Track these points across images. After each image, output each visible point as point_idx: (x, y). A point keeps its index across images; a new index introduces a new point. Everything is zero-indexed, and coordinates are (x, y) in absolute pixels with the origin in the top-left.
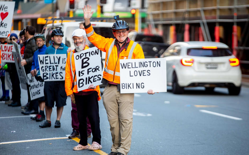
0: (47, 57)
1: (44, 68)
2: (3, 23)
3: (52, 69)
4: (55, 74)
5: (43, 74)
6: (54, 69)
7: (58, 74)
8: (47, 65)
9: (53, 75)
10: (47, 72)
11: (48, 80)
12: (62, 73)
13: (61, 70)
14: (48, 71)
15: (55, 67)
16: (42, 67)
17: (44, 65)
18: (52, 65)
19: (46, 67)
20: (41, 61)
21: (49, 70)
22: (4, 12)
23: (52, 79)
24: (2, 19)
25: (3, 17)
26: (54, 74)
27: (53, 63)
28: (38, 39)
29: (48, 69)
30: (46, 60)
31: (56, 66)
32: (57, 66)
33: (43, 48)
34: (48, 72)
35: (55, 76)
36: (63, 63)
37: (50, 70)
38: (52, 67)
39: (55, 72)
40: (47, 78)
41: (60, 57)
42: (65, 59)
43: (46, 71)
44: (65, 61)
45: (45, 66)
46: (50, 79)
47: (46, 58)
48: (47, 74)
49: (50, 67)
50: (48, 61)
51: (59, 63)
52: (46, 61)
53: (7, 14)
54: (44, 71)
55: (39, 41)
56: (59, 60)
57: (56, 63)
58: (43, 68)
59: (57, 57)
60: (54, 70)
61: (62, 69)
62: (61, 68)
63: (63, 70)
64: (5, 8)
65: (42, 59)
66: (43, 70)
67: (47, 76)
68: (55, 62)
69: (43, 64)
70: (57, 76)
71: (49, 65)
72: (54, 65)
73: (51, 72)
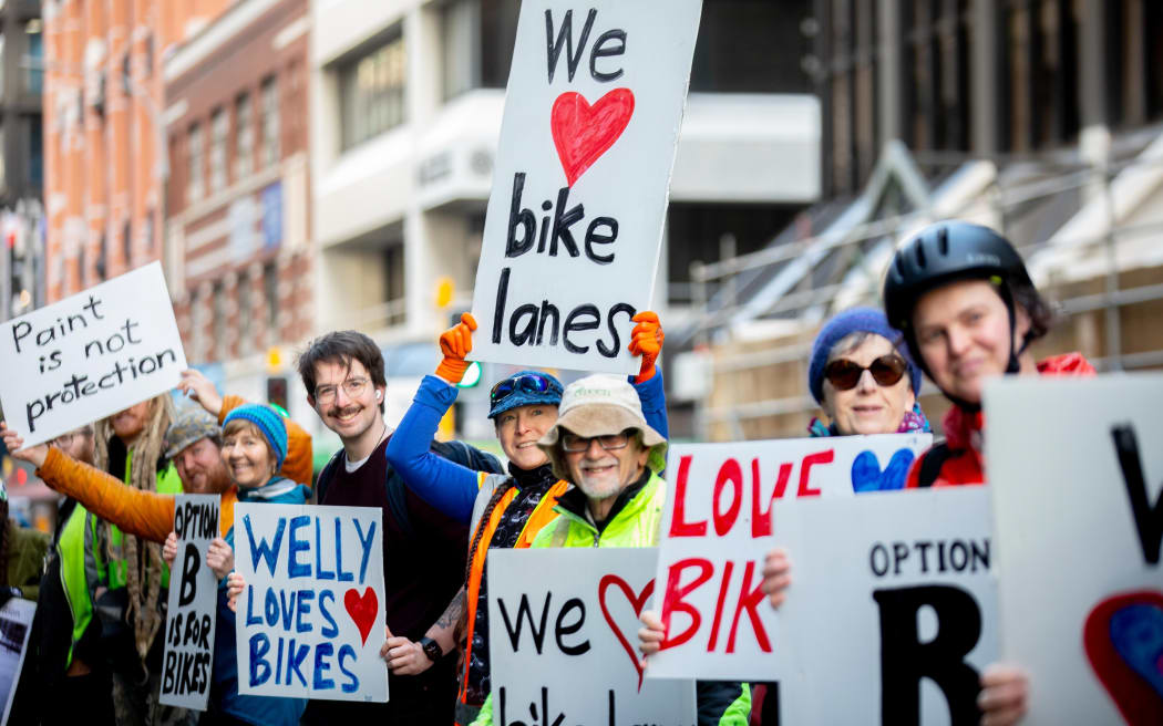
2: (579, 213)
22: (593, 92)
24: (573, 171)
25: (579, 141)
53: (619, 108)
64: (597, 52)
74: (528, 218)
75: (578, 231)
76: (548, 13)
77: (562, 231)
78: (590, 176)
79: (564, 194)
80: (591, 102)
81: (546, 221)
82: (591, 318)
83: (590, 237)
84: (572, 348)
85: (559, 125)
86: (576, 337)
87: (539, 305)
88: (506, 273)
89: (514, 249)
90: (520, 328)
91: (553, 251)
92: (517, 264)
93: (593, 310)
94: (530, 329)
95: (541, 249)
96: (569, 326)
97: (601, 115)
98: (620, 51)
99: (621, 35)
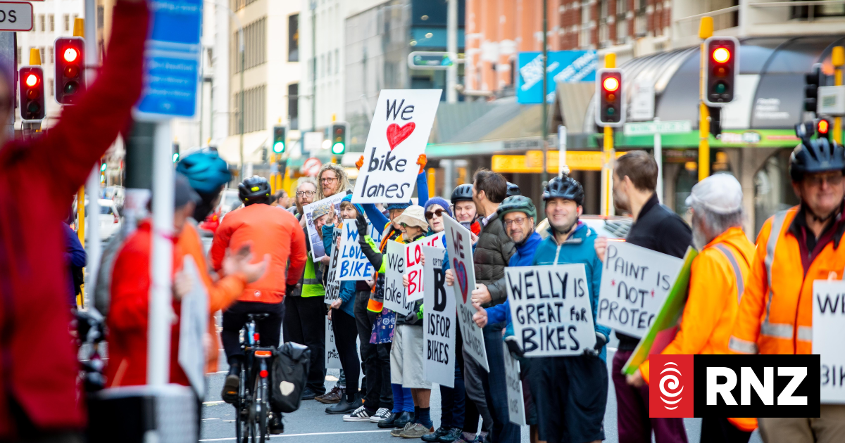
0: (531, 274)
1: (523, 313)
2: (394, 158)
3: (546, 317)
4: (555, 333)
5: (524, 332)
6: (551, 315)
7: (564, 334)
8: (531, 301)
9: (549, 337)
10: (532, 325)
11: (537, 353)
12: (575, 330)
13: (572, 319)
14: (535, 322)
15: (555, 309)
16: (519, 309)
17: (524, 302)
18: (545, 301)
19: (530, 309)
20: (514, 289)
21: (537, 320)
22: (401, 123)
23: (548, 349)
24: (393, 146)
25: (396, 138)
26: (553, 331)
27: (548, 297)
28: (511, 216)
29: (534, 316)
30: (529, 285)
31: (556, 305)
32: (559, 305)
33: (527, 247)
34: (537, 327)
35: (554, 338)
36: (576, 296)
37: (542, 318)
38: (545, 310)
39: (554, 325)
40: (535, 347)
41: (566, 276)
42: (581, 283)
43: (529, 323)
44: (581, 288)
45: (528, 307)
46: (542, 349)
47: (529, 280)
48: (534, 333)
49: (541, 310)
50: (534, 290)
51: (564, 296)
52: (529, 288)
53: (411, 128)
54: (523, 323)
55: (514, 223)
56: (564, 283)
57: (557, 296)
58: (521, 313)
59: (558, 275)
60: (552, 319)
61: (574, 316)
62: (572, 310)
63: (578, 319)
64: (404, 112)
65: (515, 282)
66: (522, 318)
67: (533, 339)
68: (555, 292)
69: (520, 297)
70: (562, 339)
71: (537, 301)
72: (552, 301)
73: (543, 326)
74: (377, 161)
75: (393, 164)
76: (388, 101)
77: (388, 163)
78: (398, 148)
79: (389, 153)
80: (401, 126)
81: (382, 161)
82: (395, 188)
83: (397, 165)
84: (387, 196)
85: (389, 133)
86: (389, 194)
87: (378, 185)
88: (367, 177)
89: (371, 169)
90: (371, 192)
91: (384, 169)
92: (371, 174)
93: (397, 186)
94: (374, 193)
95: (380, 169)
96: (388, 190)
97: (404, 130)
98: (412, 111)
99: (413, 107)
